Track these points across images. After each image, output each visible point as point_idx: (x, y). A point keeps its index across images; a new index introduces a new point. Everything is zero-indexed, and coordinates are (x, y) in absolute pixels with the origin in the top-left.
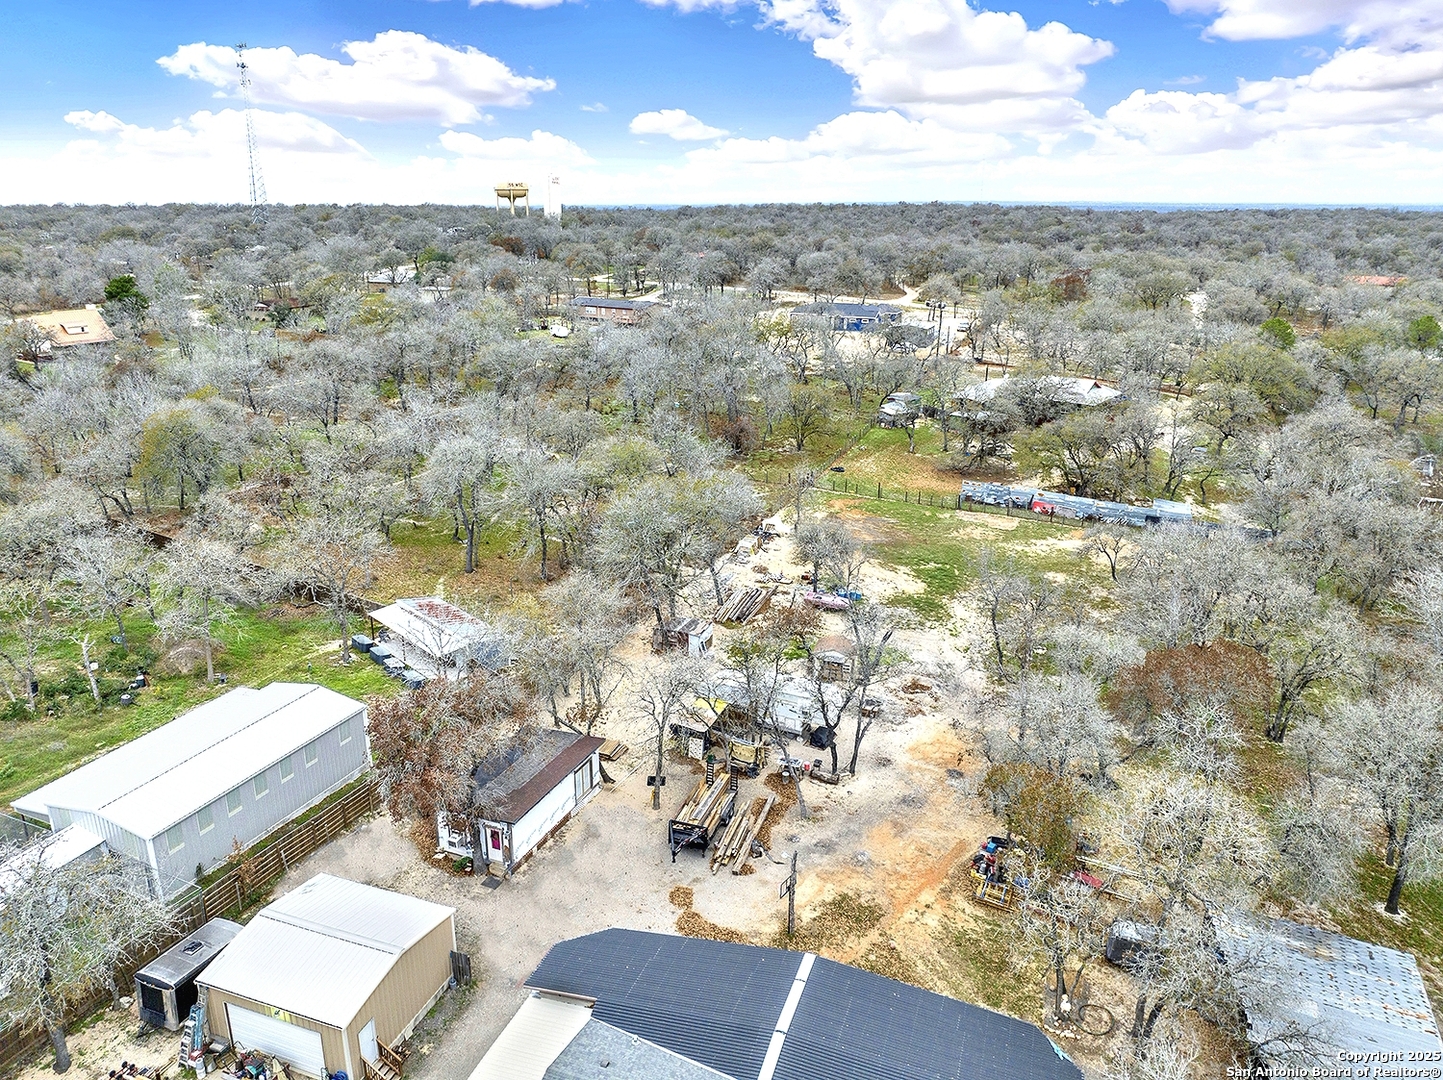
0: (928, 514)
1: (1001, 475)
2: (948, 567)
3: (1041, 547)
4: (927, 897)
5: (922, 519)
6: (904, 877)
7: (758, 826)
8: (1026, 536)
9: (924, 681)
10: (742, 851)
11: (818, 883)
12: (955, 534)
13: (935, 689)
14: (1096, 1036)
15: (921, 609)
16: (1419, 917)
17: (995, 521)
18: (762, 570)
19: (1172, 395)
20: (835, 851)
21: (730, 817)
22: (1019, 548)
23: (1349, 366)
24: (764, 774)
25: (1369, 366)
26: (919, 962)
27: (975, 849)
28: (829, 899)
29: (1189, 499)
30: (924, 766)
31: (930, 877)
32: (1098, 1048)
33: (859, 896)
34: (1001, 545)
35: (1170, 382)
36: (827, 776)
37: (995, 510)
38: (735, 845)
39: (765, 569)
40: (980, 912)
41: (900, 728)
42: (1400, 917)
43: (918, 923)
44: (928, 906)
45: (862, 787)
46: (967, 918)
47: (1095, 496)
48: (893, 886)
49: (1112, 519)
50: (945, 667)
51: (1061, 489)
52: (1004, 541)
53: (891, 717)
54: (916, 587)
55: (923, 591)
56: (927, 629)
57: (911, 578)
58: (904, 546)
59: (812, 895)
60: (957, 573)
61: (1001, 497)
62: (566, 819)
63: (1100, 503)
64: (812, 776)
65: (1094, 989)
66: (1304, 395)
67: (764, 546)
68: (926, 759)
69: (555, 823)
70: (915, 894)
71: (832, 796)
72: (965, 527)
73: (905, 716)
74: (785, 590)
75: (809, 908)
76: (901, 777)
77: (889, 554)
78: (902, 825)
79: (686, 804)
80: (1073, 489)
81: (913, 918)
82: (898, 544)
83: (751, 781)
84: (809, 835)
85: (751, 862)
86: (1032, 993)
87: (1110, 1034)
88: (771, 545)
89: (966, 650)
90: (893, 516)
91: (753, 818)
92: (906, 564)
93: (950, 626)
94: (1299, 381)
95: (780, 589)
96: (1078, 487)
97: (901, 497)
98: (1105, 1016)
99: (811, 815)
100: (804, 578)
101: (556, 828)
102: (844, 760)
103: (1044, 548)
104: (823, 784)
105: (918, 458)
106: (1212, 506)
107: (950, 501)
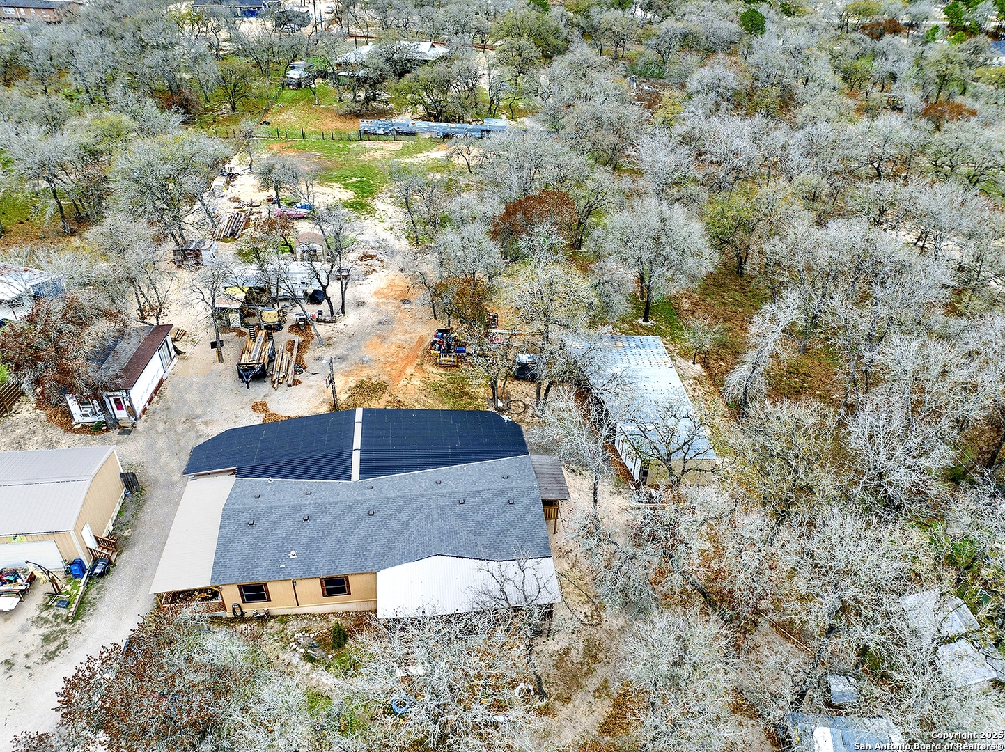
0: (341, 146)
1: (382, 113)
2: (365, 179)
3: (421, 159)
4: (409, 370)
5: (338, 150)
6: (394, 363)
7: (294, 357)
8: (410, 153)
9: (371, 252)
10: (290, 372)
11: (343, 379)
12: (363, 157)
13: (379, 256)
14: (518, 414)
15: (355, 208)
16: (658, 321)
17: (387, 145)
18: (236, 200)
19: (480, 49)
20: (348, 359)
21: (274, 356)
22: (407, 161)
23: (583, 23)
24: (286, 327)
25: (595, 22)
26: (416, 404)
27: (430, 339)
28: (354, 385)
29: (504, 117)
30: (386, 301)
31: (408, 359)
32: (521, 419)
33: (371, 380)
34: (395, 160)
35: (478, 40)
36: (329, 319)
37: (385, 138)
38: (284, 370)
39: (238, 199)
40: (442, 371)
41: (363, 282)
42: (649, 324)
43: (409, 385)
44: (412, 375)
45: (351, 320)
46: (436, 375)
47: (447, 121)
48: (389, 369)
49: (460, 135)
50: (381, 242)
51: (423, 119)
52: (396, 157)
53: (357, 278)
54: (348, 195)
55: (353, 197)
56: (363, 221)
57: (342, 190)
58: (331, 170)
59: (344, 386)
60: (372, 182)
61: (387, 128)
62: (161, 382)
63: (452, 125)
64: (318, 321)
65: (512, 393)
66: (560, 43)
67: (231, 183)
68: (385, 296)
69: (155, 386)
70: (402, 371)
71: (335, 329)
72: (368, 151)
73: (365, 275)
74: (258, 211)
75: (342, 393)
76: (374, 310)
77: (324, 176)
78: (383, 336)
79: (243, 353)
80: (432, 118)
81: (405, 383)
82: (327, 169)
83: (279, 332)
84: (328, 353)
85: (297, 377)
86: (481, 403)
87: (525, 411)
88: (236, 182)
89: (392, 229)
90: (317, 150)
91: (289, 353)
92: (337, 181)
93: (377, 216)
94: (556, 34)
95: (254, 210)
96: (435, 116)
97: (319, 136)
98: (521, 404)
99: (326, 342)
100: (269, 200)
101: (157, 389)
102: (337, 307)
103: (424, 159)
104: (327, 324)
105: (323, 108)
106: (518, 120)
107: (354, 135)
